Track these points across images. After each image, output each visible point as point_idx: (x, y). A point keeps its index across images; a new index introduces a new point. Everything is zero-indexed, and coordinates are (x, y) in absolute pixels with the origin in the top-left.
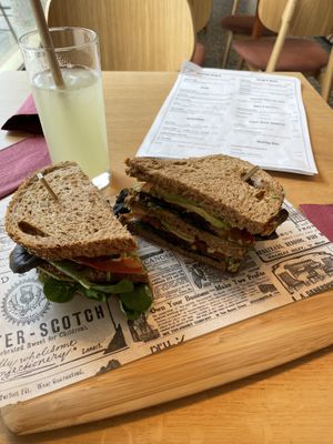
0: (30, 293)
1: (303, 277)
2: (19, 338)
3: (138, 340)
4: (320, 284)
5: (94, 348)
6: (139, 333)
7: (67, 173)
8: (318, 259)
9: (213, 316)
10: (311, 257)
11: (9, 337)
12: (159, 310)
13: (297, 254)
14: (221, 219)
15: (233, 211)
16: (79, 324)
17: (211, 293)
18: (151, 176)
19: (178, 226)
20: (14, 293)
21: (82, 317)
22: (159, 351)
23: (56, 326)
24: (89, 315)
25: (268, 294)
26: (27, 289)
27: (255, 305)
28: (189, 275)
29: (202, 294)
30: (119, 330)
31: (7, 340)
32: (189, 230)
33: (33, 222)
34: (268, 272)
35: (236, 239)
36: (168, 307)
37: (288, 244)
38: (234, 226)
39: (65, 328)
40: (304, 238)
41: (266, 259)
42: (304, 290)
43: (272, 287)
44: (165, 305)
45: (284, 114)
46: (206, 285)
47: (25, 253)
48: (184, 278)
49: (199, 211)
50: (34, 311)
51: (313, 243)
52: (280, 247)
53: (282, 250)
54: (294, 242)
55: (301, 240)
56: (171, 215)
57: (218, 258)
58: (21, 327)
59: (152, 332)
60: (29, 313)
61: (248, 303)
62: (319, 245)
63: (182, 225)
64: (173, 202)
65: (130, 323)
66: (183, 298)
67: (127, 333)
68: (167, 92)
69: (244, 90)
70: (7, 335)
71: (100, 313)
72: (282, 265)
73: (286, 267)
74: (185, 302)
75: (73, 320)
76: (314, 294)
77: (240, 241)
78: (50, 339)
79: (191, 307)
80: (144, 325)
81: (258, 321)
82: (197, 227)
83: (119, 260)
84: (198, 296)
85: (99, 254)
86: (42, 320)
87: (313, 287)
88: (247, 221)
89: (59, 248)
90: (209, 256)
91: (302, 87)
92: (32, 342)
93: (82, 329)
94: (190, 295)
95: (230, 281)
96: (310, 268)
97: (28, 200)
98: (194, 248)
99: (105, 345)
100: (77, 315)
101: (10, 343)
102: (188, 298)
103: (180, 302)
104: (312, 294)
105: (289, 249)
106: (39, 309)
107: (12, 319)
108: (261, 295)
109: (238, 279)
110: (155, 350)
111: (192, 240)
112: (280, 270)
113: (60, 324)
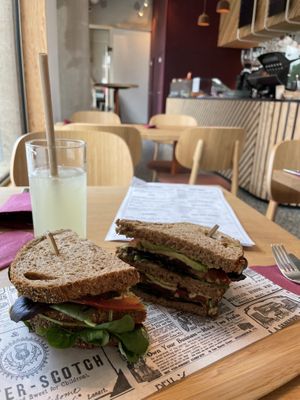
0: (25, 350)
1: (272, 315)
2: (19, 391)
3: (142, 381)
4: (287, 318)
5: (99, 393)
6: (141, 374)
7: (64, 236)
8: (278, 301)
9: (206, 352)
10: (272, 300)
11: (9, 391)
12: (155, 353)
13: (261, 298)
14: (200, 262)
15: (210, 253)
16: (80, 373)
17: (199, 335)
18: (138, 231)
19: (162, 277)
20: (8, 351)
21: (82, 367)
22: (164, 388)
23: (56, 377)
24: (88, 364)
25: (248, 330)
26: (22, 347)
27: (240, 340)
28: (176, 322)
29: (192, 336)
30: (120, 374)
31: (7, 394)
32: (172, 278)
33: (40, 271)
34: (242, 314)
35: (213, 279)
36: (163, 350)
37: (251, 292)
38: (211, 266)
39: (66, 378)
40: (261, 287)
41: (237, 304)
42: (276, 324)
43: (249, 325)
44: (160, 348)
45: (216, 209)
46: (193, 329)
47: (28, 302)
48: (172, 325)
49: (181, 257)
50: (32, 366)
51: (270, 290)
52: (245, 294)
53: (248, 297)
54: (255, 291)
55: (260, 289)
56: (155, 266)
57: (199, 302)
58: (20, 381)
59: (153, 372)
60: (27, 368)
61: (233, 339)
62: (274, 292)
63: (165, 275)
64: (158, 252)
65: (130, 367)
66: (175, 341)
67: (129, 376)
68: (122, 198)
69: (182, 196)
70: (6, 390)
71: (99, 361)
72: (252, 308)
73: (255, 308)
74: (177, 344)
75: (73, 370)
76: (286, 327)
77: (218, 281)
78: (52, 389)
79: (184, 348)
80: (144, 367)
81: (246, 353)
82: (179, 274)
83: (121, 298)
84: (188, 338)
85: (106, 289)
86: (41, 373)
87: (282, 321)
88: (222, 260)
89: (70, 286)
90: (191, 302)
91: (224, 194)
92: (33, 393)
93: (84, 377)
94: (181, 338)
95: (212, 323)
96: (275, 308)
97: (30, 258)
98: (177, 295)
99: (110, 389)
100: (76, 365)
101: (10, 396)
102: (179, 341)
103: (173, 345)
104: (284, 326)
105: (253, 295)
106: (36, 364)
107: (9, 374)
108: (243, 332)
109: (218, 321)
110: (160, 387)
111: (174, 289)
112: (252, 311)
113: (61, 375)
